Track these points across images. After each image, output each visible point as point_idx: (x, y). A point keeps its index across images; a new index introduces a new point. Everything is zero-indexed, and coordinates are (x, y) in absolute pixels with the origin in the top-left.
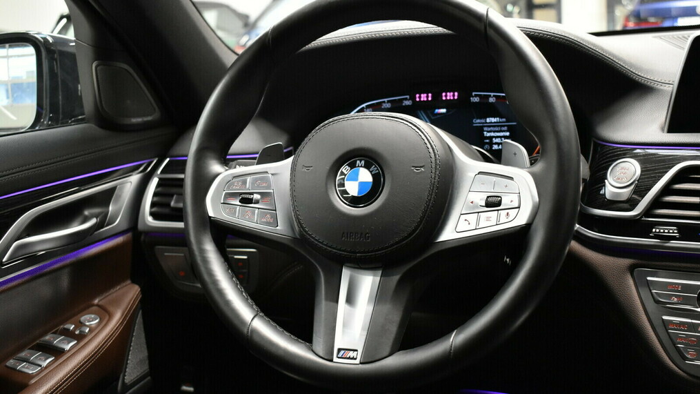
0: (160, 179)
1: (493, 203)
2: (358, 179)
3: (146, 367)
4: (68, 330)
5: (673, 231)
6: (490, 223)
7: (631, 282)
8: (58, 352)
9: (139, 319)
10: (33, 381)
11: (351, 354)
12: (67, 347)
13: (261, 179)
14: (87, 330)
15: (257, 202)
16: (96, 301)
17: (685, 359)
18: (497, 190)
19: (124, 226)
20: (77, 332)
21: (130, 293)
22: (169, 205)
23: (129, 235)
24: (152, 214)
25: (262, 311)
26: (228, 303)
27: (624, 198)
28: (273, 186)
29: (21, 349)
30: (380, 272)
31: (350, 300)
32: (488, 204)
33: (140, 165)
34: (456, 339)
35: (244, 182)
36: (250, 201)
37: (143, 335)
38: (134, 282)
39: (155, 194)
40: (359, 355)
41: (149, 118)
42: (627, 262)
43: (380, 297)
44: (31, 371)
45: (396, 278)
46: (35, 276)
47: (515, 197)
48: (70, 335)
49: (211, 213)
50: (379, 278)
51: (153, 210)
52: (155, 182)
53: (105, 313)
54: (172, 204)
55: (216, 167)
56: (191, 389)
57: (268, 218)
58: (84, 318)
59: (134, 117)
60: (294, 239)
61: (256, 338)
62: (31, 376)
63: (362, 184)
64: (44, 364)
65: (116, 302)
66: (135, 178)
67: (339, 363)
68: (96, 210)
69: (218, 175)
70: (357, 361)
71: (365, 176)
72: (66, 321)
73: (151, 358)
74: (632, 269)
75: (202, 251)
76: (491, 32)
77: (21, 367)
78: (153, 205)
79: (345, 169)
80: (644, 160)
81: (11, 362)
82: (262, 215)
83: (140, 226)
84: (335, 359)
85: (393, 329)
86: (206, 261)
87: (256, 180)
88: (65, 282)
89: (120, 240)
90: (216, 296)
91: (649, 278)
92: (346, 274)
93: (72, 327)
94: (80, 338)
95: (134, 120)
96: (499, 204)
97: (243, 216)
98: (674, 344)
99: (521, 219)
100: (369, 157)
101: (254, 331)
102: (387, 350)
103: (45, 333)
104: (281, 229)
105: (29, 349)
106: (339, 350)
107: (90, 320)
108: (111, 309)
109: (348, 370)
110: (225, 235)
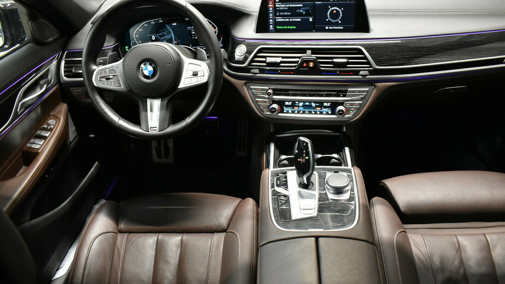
0: (65, 61)
1: (195, 74)
2: (148, 69)
3: (76, 134)
4: (45, 128)
5: (257, 71)
6: (195, 81)
7: (245, 88)
8: (45, 138)
9: (69, 117)
10: (40, 151)
11: (155, 129)
12: (47, 135)
13: (112, 70)
14: (52, 127)
15: (112, 79)
16: (51, 114)
17: (263, 112)
18: (196, 70)
19: (55, 82)
20: (49, 128)
21: (64, 107)
22: (72, 71)
23: (58, 84)
24: (65, 76)
25: (121, 116)
26: (109, 116)
27: (241, 60)
28: (117, 71)
29: (30, 139)
30: (160, 100)
31: (151, 110)
32: (194, 75)
33: (55, 57)
34: (189, 120)
35: (106, 72)
36: (109, 79)
37: (72, 122)
38: (63, 103)
39: (65, 67)
40: (157, 129)
41: (56, 37)
42: (244, 82)
43: (161, 108)
44: (38, 147)
45: (166, 102)
46: (29, 113)
47: (202, 72)
48: (46, 130)
49: (96, 85)
50: (160, 102)
51: (66, 74)
52: (63, 63)
53: (56, 118)
54: (73, 70)
55: (94, 67)
56: (93, 136)
57: (117, 84)
58: (50, 122)
59: (50, 38)
60: (128, 91)
61: (121, 127)
62: (39, 149)
63: (149, 71)
64: (41, 143)
65: (59, 112)
66: (55, 62)
67: (151, 132)
68: (44, 81)
69: (95, 70)
70: (157, 131)
71: (150, 68)
72: (42, 124)
73: (77, 129)
74: (245, 84)
75: (95, 99)
76: (188, 13)
77: (34, 146)
78: (65, 72)
79: (142, 65)
80: (248, 45)
81: (28, 145)
82: (115, 83)
83: (61, 81)
84: (150, 131)
85: (168, 119)
86: (97, 102)
87: (109, 70)
88: (39, 110)
89: (55, 88)
90: (104, 114)
91: (251, 87)
92: (149, 101)
93: (46, 126)
94: (51, 130)
95: (50, 40)
96: (197, 75)
97: (107, 84)
98: (260, 108)
99: (205, 80)
100: (150, 61)
101: (120, 125)
102: (166, 126)
103: (36, 131)
104: (122, 87)
105: (34, 138)
106: (151, 128)
107: (51, 122)
108: (58, 116)
109: (155, 134)
110: (102, 92)
